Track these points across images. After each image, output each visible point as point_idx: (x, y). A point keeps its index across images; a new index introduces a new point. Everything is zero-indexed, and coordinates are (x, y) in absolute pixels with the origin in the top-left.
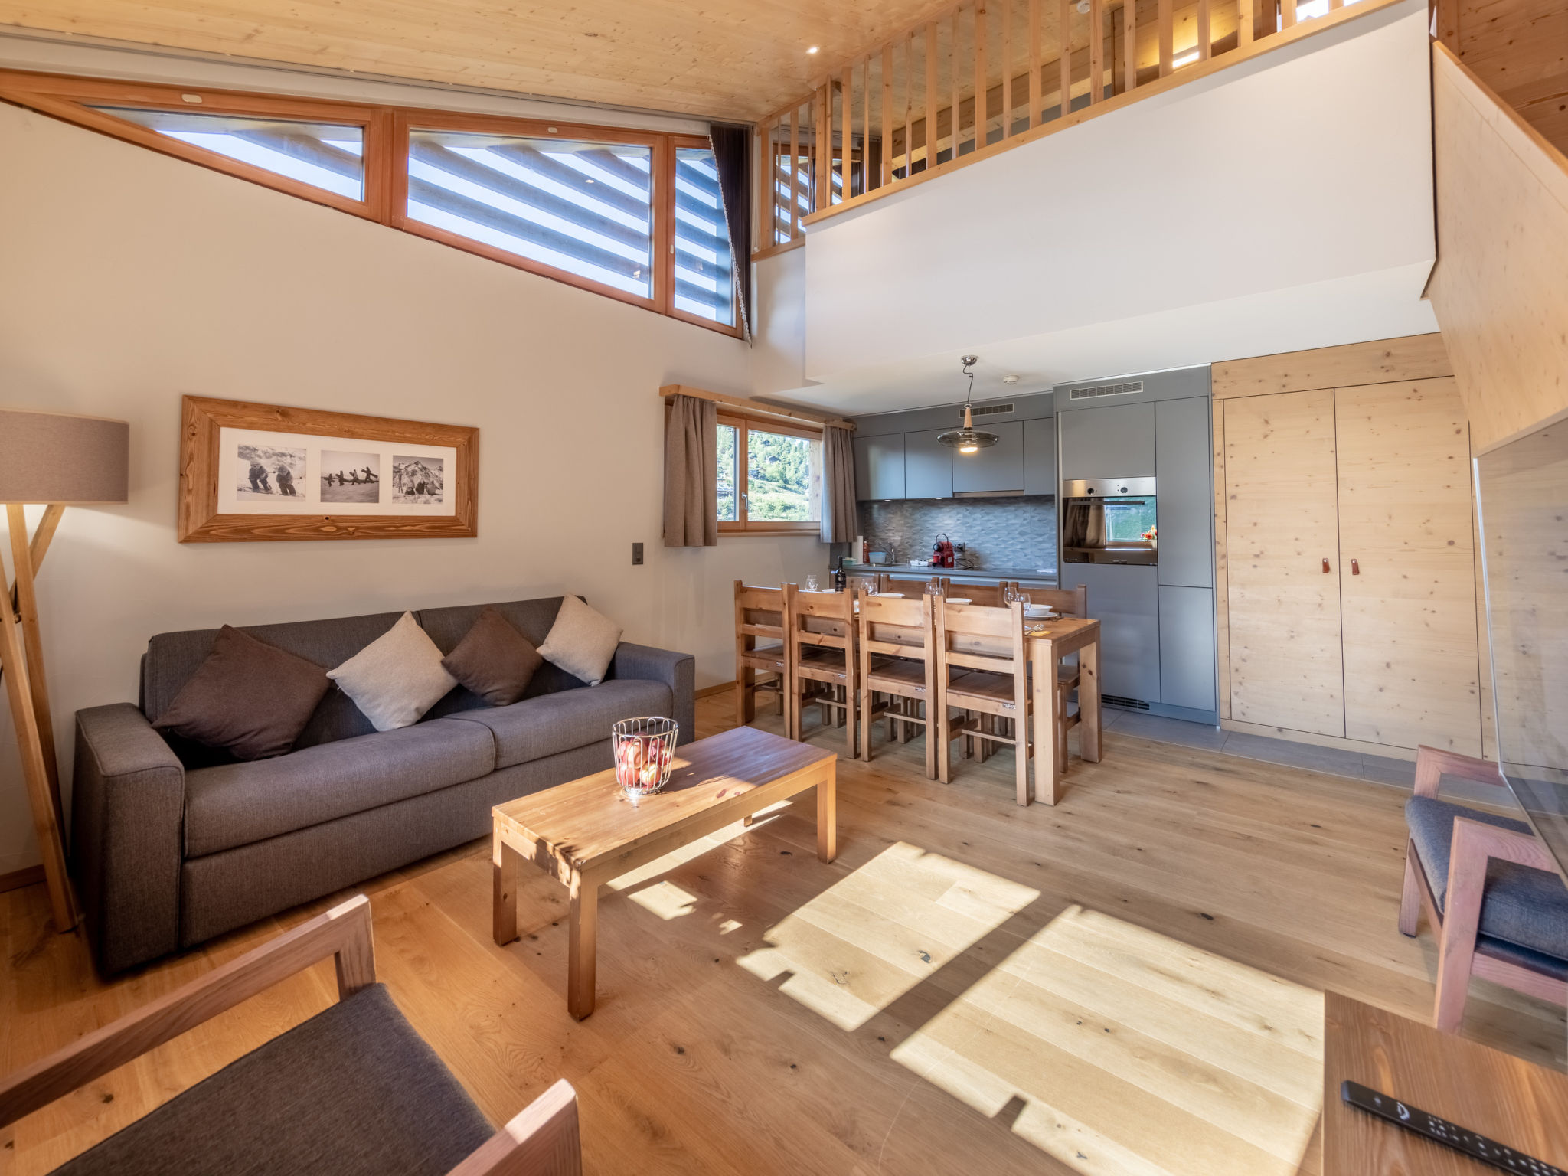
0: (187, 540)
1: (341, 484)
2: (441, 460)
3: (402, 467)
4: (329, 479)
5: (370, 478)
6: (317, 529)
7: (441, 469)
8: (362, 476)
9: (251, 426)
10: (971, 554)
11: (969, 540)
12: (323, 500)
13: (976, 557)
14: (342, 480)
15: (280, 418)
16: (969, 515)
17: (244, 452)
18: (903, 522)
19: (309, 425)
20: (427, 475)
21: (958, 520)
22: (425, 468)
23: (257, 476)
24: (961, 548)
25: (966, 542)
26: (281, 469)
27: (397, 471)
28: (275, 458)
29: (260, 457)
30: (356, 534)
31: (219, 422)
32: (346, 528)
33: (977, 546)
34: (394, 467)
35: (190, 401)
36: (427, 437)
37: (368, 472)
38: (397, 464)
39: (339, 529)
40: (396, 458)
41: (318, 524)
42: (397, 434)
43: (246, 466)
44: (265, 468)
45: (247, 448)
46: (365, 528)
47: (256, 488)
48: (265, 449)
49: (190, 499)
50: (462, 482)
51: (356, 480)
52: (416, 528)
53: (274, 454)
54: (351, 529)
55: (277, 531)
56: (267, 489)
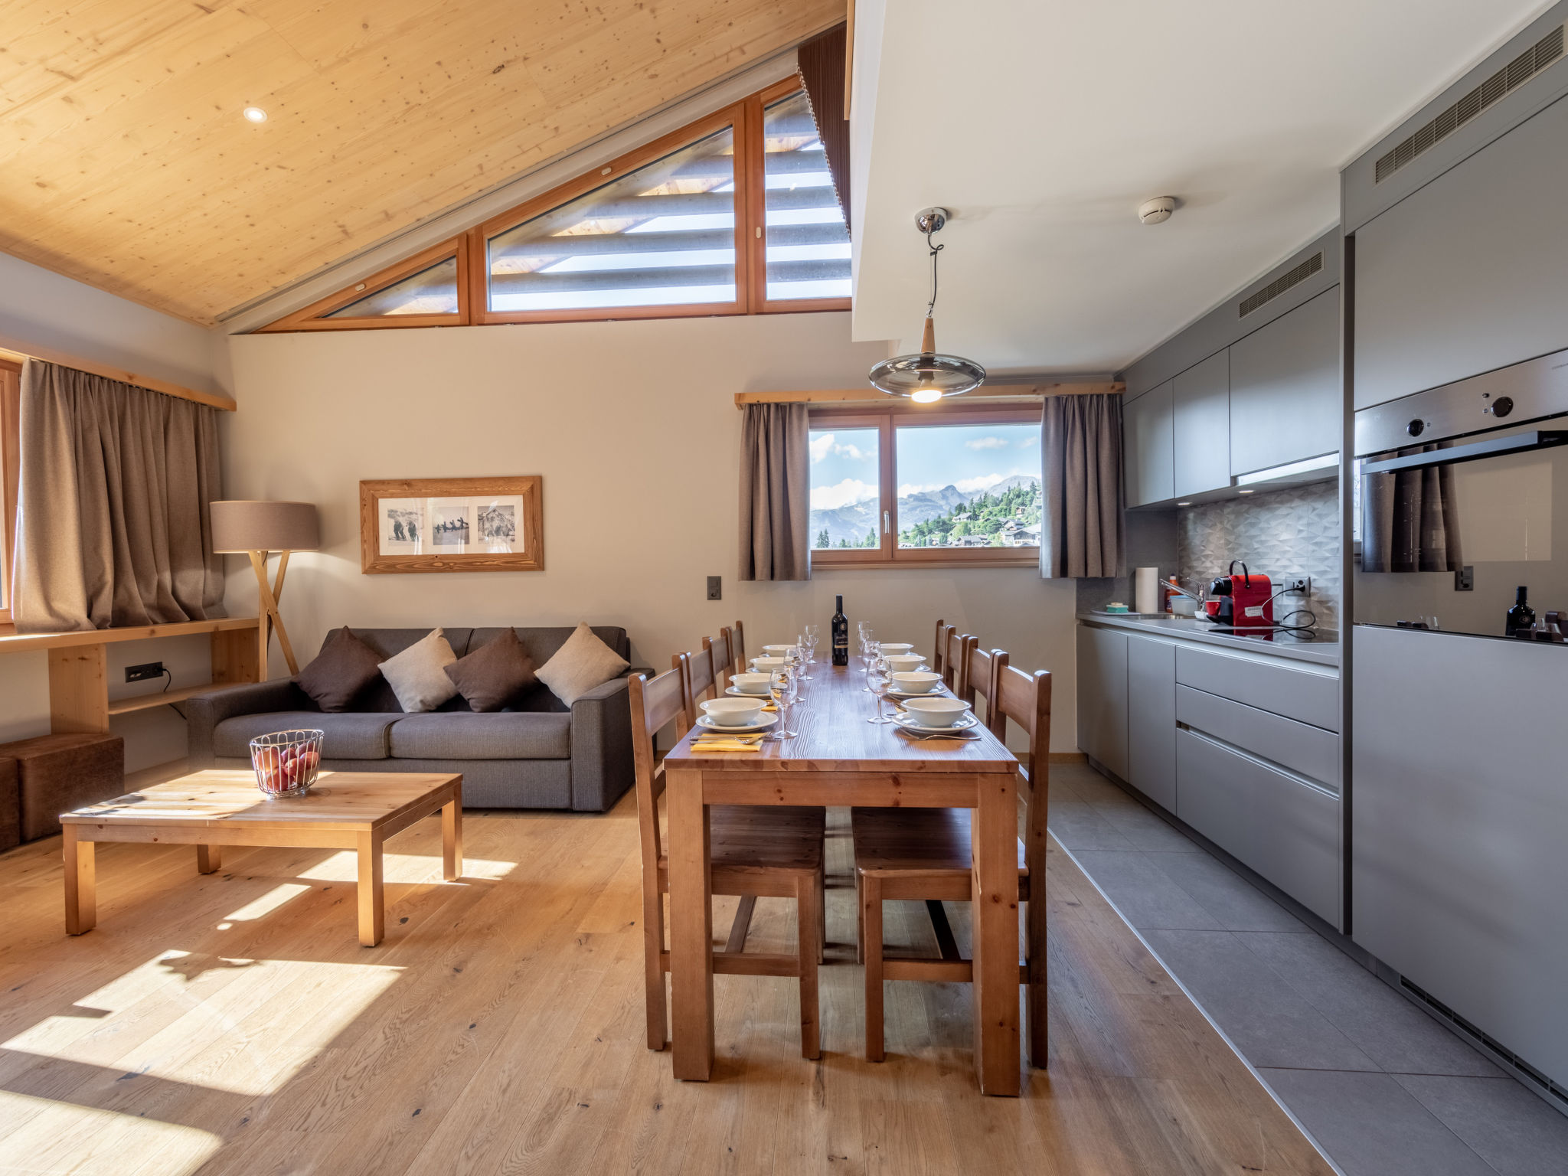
0: (365, 572)
1: (445, 531)
2: (513, 507)
3: (485, 515)
4: (438, 528)
5: (464, 526)
6: (431, 565)
7: (513, 514)
8: (458, 524)
9: (392, 496)
10: (1321, 602)
11: (1317, 573)
12: (435, 544)
13: (1329, 608)
14: (445, 528)
15: (407, 488)
16: (1316, 519)
17: (392, 514)
18: (1222, 542)
19: (423, 491)
20: (502, 520)
21: (1300, 531)
22: (501, 515)
23: (398, 528)
24: (1303, 589)
25: (1313, 577)
26: (410, 523)
27: (481, 519)
28: (407, 516)
29: (398, 516)
30: (456, 568)
31: (377, 496)
32: (448, 564)
33: (1330, 585)
34: (479, 516)
35: (363, 483)
36: (500, 489)
37: (461, 521)
38: (480, 513)
39: (444, 564)
40: (480, 508)
41: (432, 561)
42: (478, 489)
43: (392, 522)
44: (402, 523)
45: (392, 511)
46: (460, 563)
47: (398, 538)
48: (401, 511)
49: (365, 546)
50: (528, 524)
51: (454, 528)
52: (495, 563)
53: (407, 514)
54: (452, 564)
55: (408, 566)
56: (404, 538)
